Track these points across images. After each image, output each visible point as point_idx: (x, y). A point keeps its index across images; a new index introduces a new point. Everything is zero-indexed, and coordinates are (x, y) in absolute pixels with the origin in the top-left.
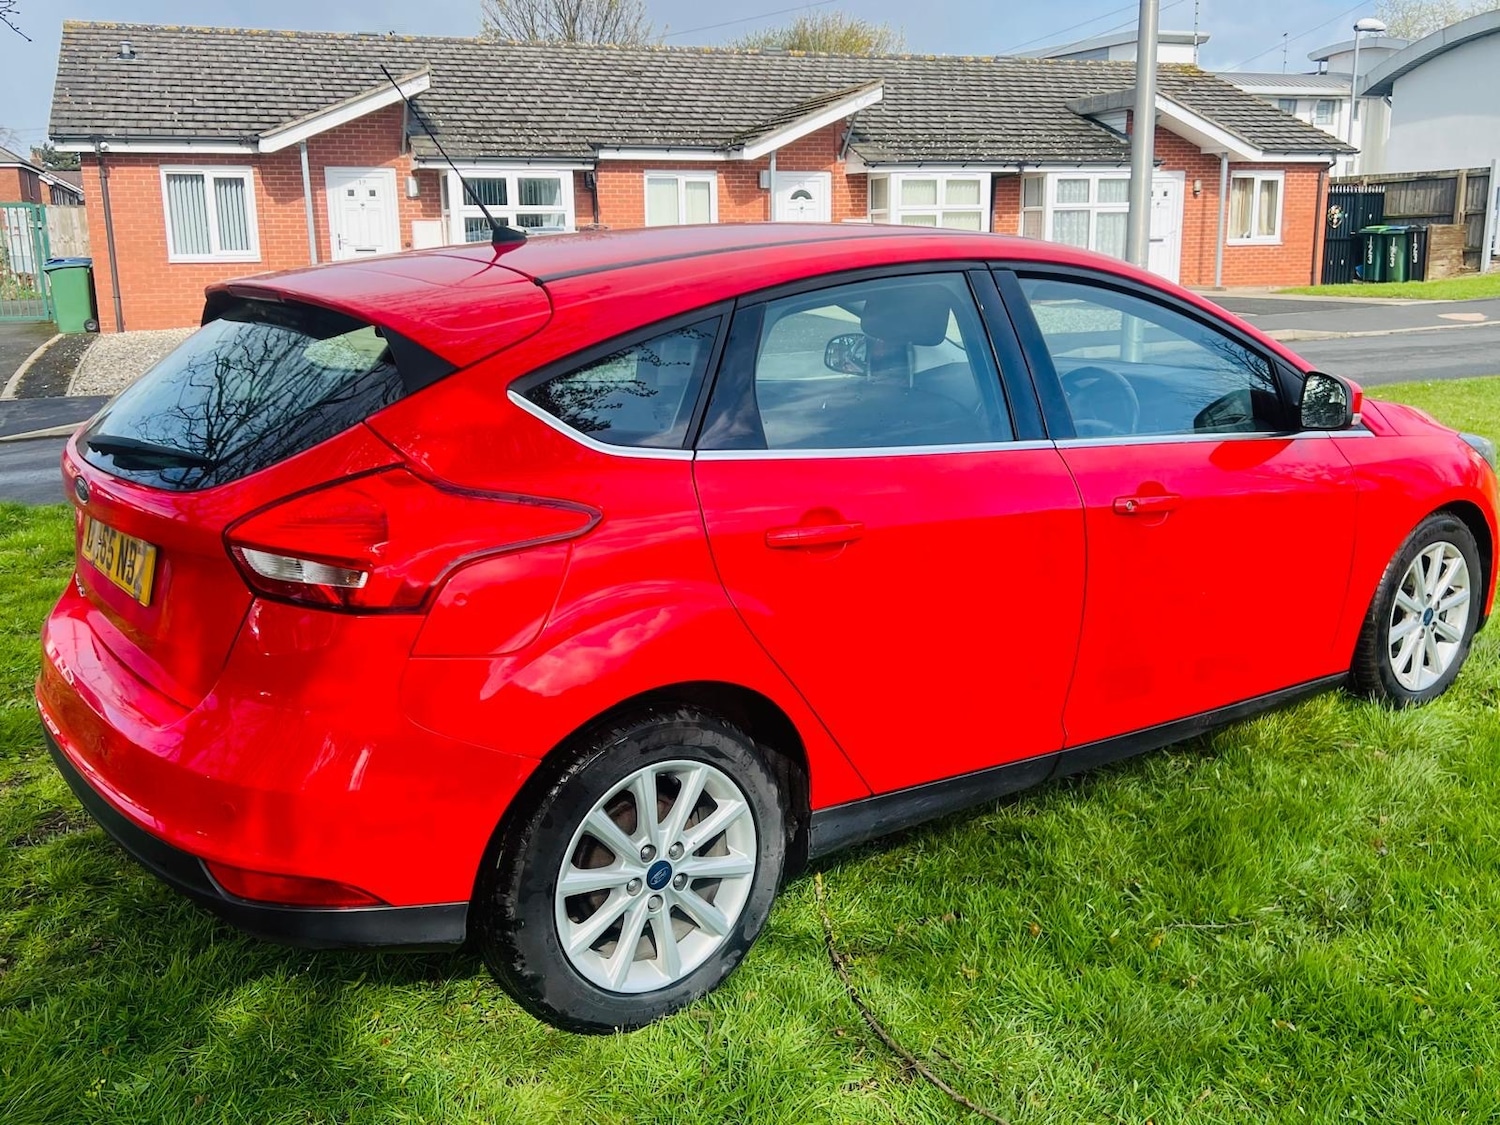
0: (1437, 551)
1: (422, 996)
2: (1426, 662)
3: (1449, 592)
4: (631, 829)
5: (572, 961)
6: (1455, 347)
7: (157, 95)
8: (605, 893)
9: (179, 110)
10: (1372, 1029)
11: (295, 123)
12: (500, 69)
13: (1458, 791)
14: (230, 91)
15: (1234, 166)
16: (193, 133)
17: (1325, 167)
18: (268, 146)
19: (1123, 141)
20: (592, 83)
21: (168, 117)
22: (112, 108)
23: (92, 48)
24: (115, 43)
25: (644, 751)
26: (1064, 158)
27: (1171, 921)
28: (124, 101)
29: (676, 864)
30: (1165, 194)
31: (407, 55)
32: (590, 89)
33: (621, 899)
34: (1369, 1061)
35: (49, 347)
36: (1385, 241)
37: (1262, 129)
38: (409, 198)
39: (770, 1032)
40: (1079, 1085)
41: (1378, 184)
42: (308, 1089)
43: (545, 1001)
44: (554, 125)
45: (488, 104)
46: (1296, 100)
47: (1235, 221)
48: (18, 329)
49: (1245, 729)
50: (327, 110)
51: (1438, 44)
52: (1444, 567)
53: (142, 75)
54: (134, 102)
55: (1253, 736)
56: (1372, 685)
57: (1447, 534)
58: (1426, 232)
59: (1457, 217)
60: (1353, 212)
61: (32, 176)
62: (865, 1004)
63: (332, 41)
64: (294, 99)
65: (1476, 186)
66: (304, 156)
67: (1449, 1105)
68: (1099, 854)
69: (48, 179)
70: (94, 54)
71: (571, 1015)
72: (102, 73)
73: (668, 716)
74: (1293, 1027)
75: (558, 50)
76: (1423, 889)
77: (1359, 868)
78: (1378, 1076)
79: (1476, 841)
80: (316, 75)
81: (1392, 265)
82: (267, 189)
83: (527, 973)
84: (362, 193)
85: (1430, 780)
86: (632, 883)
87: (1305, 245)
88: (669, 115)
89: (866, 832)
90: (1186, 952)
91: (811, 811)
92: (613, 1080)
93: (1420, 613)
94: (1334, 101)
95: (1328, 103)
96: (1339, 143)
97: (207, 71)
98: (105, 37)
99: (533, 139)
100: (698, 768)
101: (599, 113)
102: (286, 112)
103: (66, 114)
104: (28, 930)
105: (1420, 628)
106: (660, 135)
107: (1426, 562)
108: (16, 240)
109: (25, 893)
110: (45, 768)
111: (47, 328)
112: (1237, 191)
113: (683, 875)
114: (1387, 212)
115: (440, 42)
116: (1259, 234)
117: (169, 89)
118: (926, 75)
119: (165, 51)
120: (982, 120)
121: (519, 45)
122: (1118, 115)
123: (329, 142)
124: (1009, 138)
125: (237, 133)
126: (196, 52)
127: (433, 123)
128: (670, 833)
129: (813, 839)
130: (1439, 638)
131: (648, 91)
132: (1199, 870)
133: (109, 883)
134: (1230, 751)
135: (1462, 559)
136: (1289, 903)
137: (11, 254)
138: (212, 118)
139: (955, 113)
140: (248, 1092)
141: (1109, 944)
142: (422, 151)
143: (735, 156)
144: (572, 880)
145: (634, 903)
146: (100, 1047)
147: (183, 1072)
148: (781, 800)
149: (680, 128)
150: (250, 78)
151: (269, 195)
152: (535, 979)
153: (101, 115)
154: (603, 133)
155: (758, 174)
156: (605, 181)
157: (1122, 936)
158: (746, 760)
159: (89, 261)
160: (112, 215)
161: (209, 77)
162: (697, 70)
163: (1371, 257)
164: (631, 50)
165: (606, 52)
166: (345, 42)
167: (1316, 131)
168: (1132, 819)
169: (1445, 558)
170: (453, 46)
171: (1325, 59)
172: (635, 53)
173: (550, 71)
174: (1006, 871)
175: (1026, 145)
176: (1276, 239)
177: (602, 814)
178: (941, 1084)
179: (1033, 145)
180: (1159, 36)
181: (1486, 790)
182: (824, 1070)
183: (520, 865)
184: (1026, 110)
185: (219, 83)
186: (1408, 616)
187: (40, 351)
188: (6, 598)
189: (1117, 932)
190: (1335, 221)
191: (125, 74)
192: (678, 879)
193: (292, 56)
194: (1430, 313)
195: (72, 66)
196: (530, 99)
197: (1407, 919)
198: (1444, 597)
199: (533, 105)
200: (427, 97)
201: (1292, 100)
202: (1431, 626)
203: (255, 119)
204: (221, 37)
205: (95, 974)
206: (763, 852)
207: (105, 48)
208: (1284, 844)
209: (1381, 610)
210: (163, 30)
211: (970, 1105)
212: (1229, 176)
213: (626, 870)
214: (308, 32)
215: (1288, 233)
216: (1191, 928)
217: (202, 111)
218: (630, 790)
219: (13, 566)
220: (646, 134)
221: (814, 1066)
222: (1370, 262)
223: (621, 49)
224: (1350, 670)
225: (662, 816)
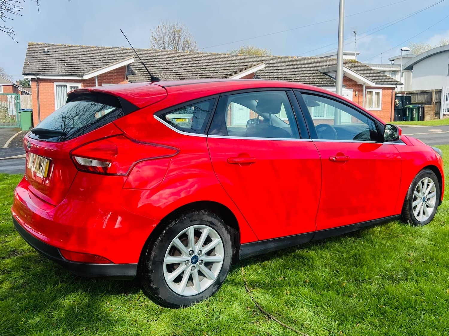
0: (426, 180)
1: (123, 297)
2: (424, 214)
3: (430, 193)
4: (187, 245)
5: (168, 284)
6: (432, 138)
7: (54, 63)
8: (178, 264)
9: (61, 67)
10: (408, 308)
11: (94, 71)
12: (154, 58)
13: (434, 247)
14: (76, 62)
15: (367, 88)
16: (64, 73)
17: (394, 88)
18: (86, 77)
19: (335, 80)
20: (181, 62)
21: (57, 69)
22: (41, 66)
23: (36, 50)
24: (43, 49)
25: (191, 221)
26: (318, 84)
27: (348, 280)
28: (45, 64)
29: (200, 257)
30: (347, 95)
31: (127, 53)
32: (180, 63)
33: (183, 266)
34: (407, 316)
35: (18, 134)
36: (412, 110)
37: (375, 77)
39: (227, 308)
40: (320, 322)
41: (409, 94)
42: (87, 322)
43: (160, 296)
44: (170, 73)
45: (151, 67)
46: (385, 71)
47: (368, 103)
48: (9, 130)
49: (371, 230)
50: (104, 67)
51: (425, 55)
52: (428, 185)
53: (50, 57)
54: (48, 65)
55: (373, 232)
56: (408, 219)
57: (428, 175)
58: (424, 107)
59: (432, 103)
60: (402, 101)
61: (16, 88)
62: (256, 301)
63: (106, 49)
64: (94, 65)
65: (438, 94)
66: (96, 80)
67: (431, 327)
68: (327, 262)
69: (21, 89)
70: (37, 52)
71: (167, 301)
72: (38, 57)
73: (198, 212)
74: (384, 307)
75: (171, 53)
76: (423, 271)
77: (404, 267)
78: (410, 320)
79: (439, 259)
80: (101, 58)
81: (414, 117)
83: (154, 287)
85: (425, 244)
86: (187, 262)
87: (388, 111)
88: (203, 71)
89: (257, 252)
90: (352, 288)
91: (240, 244)
92: (179, 320)
93: (421, 198)
94: (396, 72)
95: (395, 72)
96: (397, 81)
97: (69, 56)
98: (40, 47)
99: (163, 77)
100: (207, 228)
101: (182, 70)
102: (92, 68)
103: (28, 68)
104: (4, 281)
105: (422, 203)
106: (200, 76)
107: (423, 183)
108: (11, 105)
109: (4, 271)
110: (12, 239)
111: (18, 129)
112: (368, 95)
113: (202, 260)
114: (412, 102)
115: (137, 50)
116: (375, 107)
117: (58, 61)
118: (277, 61)
119: (58, 51)
120: (294, 74)
121: (160, 51)
122: (333, 73)
123: (104, 77)
124: (301, 79)
125: (77, 74)
126: (66, 51)
127: (134, 72)
128: (198, 247)
129: (241, 253)
130: (428, 206)
131: (197, 64)
132: (357, 266)
133: (29, 269)
134: (366, 236)
135: (433, 183)
136: (383, 275)
137: (9, 109)
138: (70, 69)
139: (286, 72)
140: (69, 322)
141: (329, 286)
142: (131, 79)
144: (169, 259)
145: (187, 268)
146: (25, 310)
147: (49, 317)
148: (231, 239)
149: (206, 75)
150: (81, 59)
152: (157, 289)
153: (38, 68)
154: (184, 76)
157: (333, 283)
158: (221, 226)
159: (32, 110)
160: (39, 96)
161: (70, 58)
162: (211, 59)
163: (408, 114)
164: (192, 53)
165: (185, 54)
166: (110, 49)
167: (391, 78)
168: (336, 254)
169: (428, 182)
170: (141, 51)
171: (393, 60)
172: (194, 54)
173: (169, 58)
174: (299, 266)
175: (306, 81)
176: (380, 109)
177: (178, 239)
178: (279, 321)
179: (309, 81)
180: (344, 53)
181: (442, 247)
182: (243, 318)
183: (153, 254)
184: (306, 71)
185: (73, 60)
186: (418, 199)
187: (16, 135)
188: (2, 197)
189: (332, 282)
190: (397, 104)
191: (46, 57)
192: (200, 262)
193: (94, 53)
194: (425, 129)
195: (30, 55)
196: (163, 66)
197: (418, 279)
198: (428, 194)
199: (164, 68)
200: (133, 65)
201: (384, 71)
202: (425, 202)
203: (83, 70)
204: (73, 47)
205: (24, 292)
206: (226, 255)
207: (40, 50)
208: (382, 260)
209: (410, 196)
210: (57, 45)
211: (287, 327)
212: (366, 90)
213: (185, 257)
214: (99, 47)
215: (383, 107)
216: (354, 282)
217: (67, 67)
218: (186, 233)
219: (5, 189)
220: (196, 76)
221: (240, 317)
222: (408, 116)
223: (189, 53)
224: (401, 214)
225: (196, 242)
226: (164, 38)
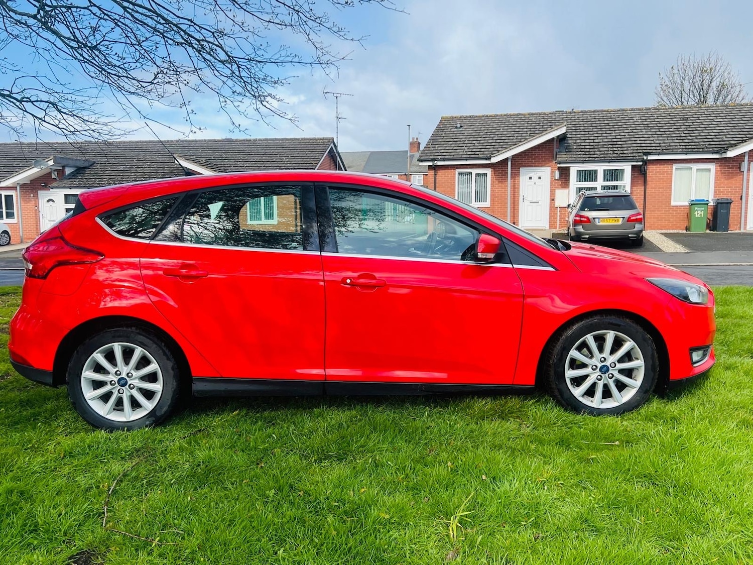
0: (608, 335)
5: (87, 401)
7: (463, 142)
9: (468, 147)
11: (506, 150)
14: (491, 139)
16: (468, 156)
18: (494, 160)
20: (659, 125)
21: (462, 151)
22: (444, 148)
23: (447, 126)
24: (456, 123)
28: (449, 145)
29: (130, 380)
32: (657, 128)
33: (108, 386)
38: (555, 180)
50: (520, 144)
53: (461, 135)
54: (453, 145)
57: (612, 327)
63: (542, 115)
66: (509, 163)
70: (447, 128)
72: (446, 135)
80: (529, 130)
82: (495, 178)
84: (535, 178)
86: (113, 382)
88: (694, 138)
91: (192, 377)
97: (486, 131)
98: (454, 121)
100: (137, 348)
101: (656, 138)
103: (427, 152)
106: (684, 147)
113: (133, 385)
117: (468, 139)
119: (474, 125)
123: (523, 157)
126: (485, 124)
127: (571, 147)
128: (126, 369)
129: (194, 388)
131: (688, 127)
135: (632, 342)
142: (562, 159)
143: (724, 156)
144: (89, 375)
145: (113, 389)
149: (697, 144)
150: (501, 133)
151: (496, 180)
154: (653, 148)
155: (740, 164)
156: (651, 170)
161: (485, 134)
162: (721, 115)
166: (547, 115)
173: (640, 121)
177: (99, 355)
185: (488, 136)
191: (455, 135)
193: (523, 123)
195: (438, 133)
198: (620, 362)
204: (498, 117)
207: (452, 125)
210: (477, 117)
213: (111, 377)
214: (536, 112)
220: (676, 147)
226: (682, 85)
